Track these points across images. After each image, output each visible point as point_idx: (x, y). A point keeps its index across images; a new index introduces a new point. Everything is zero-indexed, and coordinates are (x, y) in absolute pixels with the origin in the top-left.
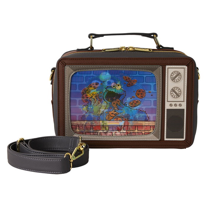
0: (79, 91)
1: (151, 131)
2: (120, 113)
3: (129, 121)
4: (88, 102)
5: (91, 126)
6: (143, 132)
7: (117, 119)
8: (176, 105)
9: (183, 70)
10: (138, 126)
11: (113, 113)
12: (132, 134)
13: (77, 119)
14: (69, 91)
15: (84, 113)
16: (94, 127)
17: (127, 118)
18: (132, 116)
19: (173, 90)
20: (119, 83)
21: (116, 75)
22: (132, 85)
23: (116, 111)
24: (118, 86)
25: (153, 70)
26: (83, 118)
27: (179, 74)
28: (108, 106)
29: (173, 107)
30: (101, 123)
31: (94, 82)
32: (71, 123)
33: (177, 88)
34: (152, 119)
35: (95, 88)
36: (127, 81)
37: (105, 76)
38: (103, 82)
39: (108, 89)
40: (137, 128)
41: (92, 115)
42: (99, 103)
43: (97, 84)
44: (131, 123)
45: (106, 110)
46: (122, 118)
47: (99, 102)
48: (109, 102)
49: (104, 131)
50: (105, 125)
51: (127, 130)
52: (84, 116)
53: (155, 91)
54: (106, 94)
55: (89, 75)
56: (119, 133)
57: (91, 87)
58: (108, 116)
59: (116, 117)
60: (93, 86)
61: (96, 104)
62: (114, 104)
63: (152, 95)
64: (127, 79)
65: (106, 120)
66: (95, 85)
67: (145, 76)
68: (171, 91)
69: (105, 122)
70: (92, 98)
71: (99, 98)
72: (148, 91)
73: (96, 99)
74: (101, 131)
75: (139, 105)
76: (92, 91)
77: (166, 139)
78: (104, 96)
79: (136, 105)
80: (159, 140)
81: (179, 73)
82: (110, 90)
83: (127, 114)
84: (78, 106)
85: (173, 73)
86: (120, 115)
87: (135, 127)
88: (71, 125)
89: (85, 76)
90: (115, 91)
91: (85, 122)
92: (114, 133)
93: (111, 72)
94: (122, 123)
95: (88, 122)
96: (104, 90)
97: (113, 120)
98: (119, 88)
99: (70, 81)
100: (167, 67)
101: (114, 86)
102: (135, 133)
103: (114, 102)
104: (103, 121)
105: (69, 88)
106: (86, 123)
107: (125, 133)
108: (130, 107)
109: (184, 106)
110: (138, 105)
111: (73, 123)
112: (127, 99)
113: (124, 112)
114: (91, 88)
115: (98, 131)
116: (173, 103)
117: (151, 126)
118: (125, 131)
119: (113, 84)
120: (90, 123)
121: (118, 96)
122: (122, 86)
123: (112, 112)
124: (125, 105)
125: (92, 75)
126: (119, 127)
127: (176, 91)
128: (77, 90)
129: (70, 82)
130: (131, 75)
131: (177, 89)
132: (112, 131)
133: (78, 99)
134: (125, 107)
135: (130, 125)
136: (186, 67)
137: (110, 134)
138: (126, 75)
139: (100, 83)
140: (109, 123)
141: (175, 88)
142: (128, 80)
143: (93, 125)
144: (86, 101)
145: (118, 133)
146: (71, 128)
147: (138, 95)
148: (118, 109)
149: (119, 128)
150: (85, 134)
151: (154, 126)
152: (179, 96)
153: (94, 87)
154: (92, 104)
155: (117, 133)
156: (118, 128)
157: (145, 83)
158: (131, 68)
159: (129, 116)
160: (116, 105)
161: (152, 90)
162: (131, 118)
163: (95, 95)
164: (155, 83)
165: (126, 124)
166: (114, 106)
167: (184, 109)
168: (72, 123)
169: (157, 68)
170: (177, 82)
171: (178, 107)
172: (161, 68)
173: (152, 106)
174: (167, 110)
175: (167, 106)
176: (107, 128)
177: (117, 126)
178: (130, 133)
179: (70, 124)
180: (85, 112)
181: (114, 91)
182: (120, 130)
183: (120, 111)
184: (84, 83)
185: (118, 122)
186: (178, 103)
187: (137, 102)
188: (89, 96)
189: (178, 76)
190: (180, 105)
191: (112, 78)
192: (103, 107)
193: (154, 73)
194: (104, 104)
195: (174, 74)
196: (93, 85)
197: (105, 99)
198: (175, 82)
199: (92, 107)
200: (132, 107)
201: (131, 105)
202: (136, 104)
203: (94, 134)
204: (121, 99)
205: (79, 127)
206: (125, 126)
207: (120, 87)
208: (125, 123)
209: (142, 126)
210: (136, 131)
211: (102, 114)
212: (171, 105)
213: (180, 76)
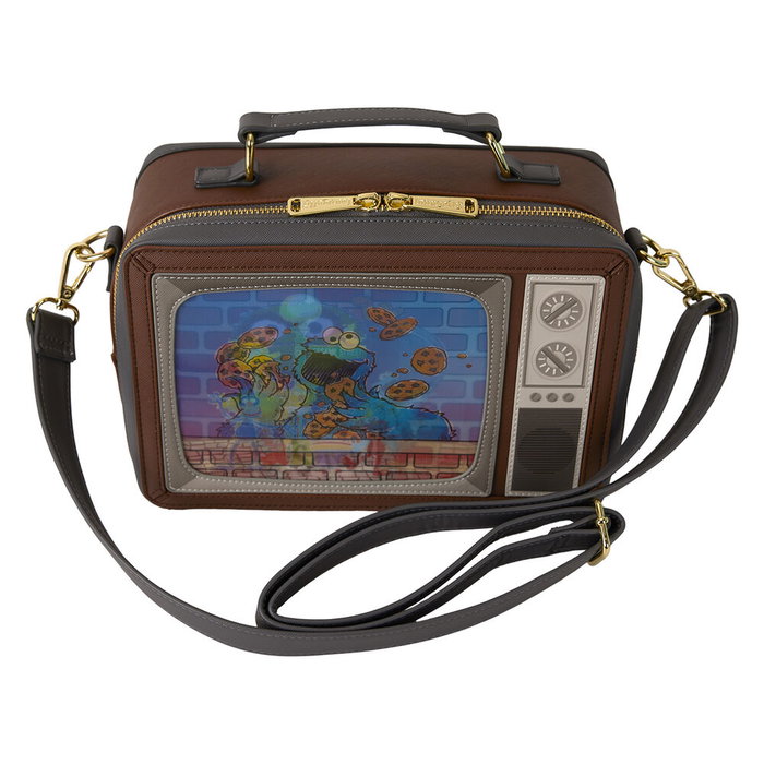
0: (209, 352)
1: (463, 469)
2: (355, 418)
3: (385, 439)
4: (239, 385)
5: (252, 452)
6: (434, 473)
7: (345, 434)
8: (552, 397)
9: (589, 290)
10: (415, 454)
11: (328, 419)
12: (395, 476)
13: (205, 433)
14: (172, 352)
15: (228, 417)
16: (262, 455)
17: (379, 432)
18: (398, 425)
19: (546, 352)
20: (350, 329)
21: (341, 305)
22: (400, 334)
23: (340, 411)
24: (349, 337)
25: (478, 289)
26: (223, 431)
27: (571, 303)
28: (313, 398)
29: (544, 404)
30: (288, 445)
31: (262, 325)
32: (184, 445)
33: (562, 345)
34: (464, 434)
35: (263, 343)
36: (382, 324)
37: (301, 307)
38: (292, 326)
39: (312, 347)
40: (411, 460)
41: (255, 422)
42: (278, 389)
43: (270, 331)
44: (391, 446)
45: (307, 410)
46: (361, 432)
47: (280, 385)
48: (314, 387)
49: (299, 468)
50: (300, 450)
51: (376, 466)
52: (227, 425)
53: (482, 354)
54: (303, 361)
55: (240, 304)
56: (351, 474)
57: (251, 340)
58: (313, 426)
59: (340, 428)
60: (257, 337)
61: (268, 391)
62: (333, 390)
63: (469, 366)
64: (380, 317)
65: (305, 437)
66: (263, 335)
67: (446, 307)
68: (539, 355)
69: (302, 442)
70: (254, 372)
71: (280, 375)
72: (456, 354)
73: (268, 378)
74: (288, 468)
75: (422, 394)
76: (254, 354)
77: (509, 492)
78: (299, 369)
79: (410, 395)
80: (486, 495)
81: (575, 301)
82: (318, 349)
83: (377, 419)
84: (204, 395)
85: (549, 299)
86: (353, 422)
87: (405, 457)
88: (184, 450)
89: (225, 306)
90: (338, 353)
91: (233, 441)
92: (332, 474)
93: (320, 295)
94: (361, 446)
95: (241, 442)
96: (298, 351)
97: (329, 436)
98: (349, 346)
99: (172, 321)
100: (531, 278)
101: (333, 339)
102: (406, 473)
103: (334, 385)
104: (294, 439)
105: (171, 342)
106: (236, 445)
107: (371, 475)
108: (391, 401)
109: (582, 401)
110: (417, 396)
111: (191, 445)
112: (381, 377)
113: (368, 414)
114: (250, 343)
115: (277, 468)
116: (544, 392)
117: (460, 455)
118: (371, 469)
119: (328, 333)
120: (248, 444)
121: (347, 368)
122: (362, 339)
123: (326, 415)
124: (373, 393)
125: (253, 302)
126: (349, 456)
127: (559, 355)
128: (202, 349)
129: (172, 326)
130: (395, 305)
131: (560, 350)
132: (326, 468)
133: (204, 377)
134: (372, 400)
135: (387, 451)
136: (600, 281)
137: (320, 475)
138: (376, 305)
139: (282, 328)
140: (313, 446)
141: (553, 345)
142: (384, 320)
143: (259, 449)
144: (235, 381)
145: (346, 473)
146: (182, 458)
147: (421, 363)
148: (348, 407)
149: (349, 461)
150: (234, 474)
151: (470, 457)
152: (566, 371)
153: (260, 341)
154: (256, 390)
155: (342, 474)
156: (346, 458)
157: (445, 329)
158: (394, 283)
159: (386, 427)
160: (341, 394)
161: (472, 351)
162: (391, 430)
163: (266, 365)
164: (481, 330)
165: (375, 449)
166: (335, 396)
167: (581, 410)
168: (186, 443)
169: (494, 283)
170: (563, 325)
171: (560, 404)
172: (507, 282)
173: (469, 398)
174: (520, 410)
175: (522, 400)
176: (309, 459)
177: (343, 454)
178: (388, 473)
179: (180, 449)
180: (232, 414)
181: (332, 352)
182: (355, 466)
183: (353, 411)
184: (225, 327)
185: (346, 442)
186: (561, 393)
187: (415, 385)
188: (243, 366)
189: (569, 310)
190: (569, 398)
191: (325, 314)
192: (297, 399)
193: (480, 298)
194: (298, 391)
195: (553, 304)
196: (258, 333)
197: (300, 376)
198: (555, 326)
199: (254, 401)
200: (395, 399)
201: (394, 395)
202: (411, 392)
203: (265, 474)
204: (357, 375)
205: (210, 455)
206: (369, 453)
207: (354, 341)
208: (370, 446)
209: (430, 455)
210: (410, 468)
211: (290, 419)
212: (535, 398)
213: (575, 309)
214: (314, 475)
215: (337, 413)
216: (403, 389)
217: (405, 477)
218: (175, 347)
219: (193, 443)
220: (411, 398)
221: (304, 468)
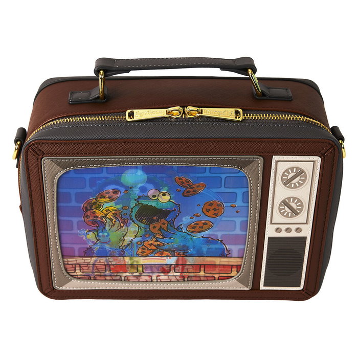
0: (78, 205)
1: (234, 273)
2: (168, 244)
3: (186, 256)
4: (98, 225)
5: (105, 265)
6: (217, 276)
7: (162, 254)
8: (288, 230)
9: (311, 165)
10: (205, 265)
11: (152, 244)
12: (194, 279)
13: (77, 254)
14: (55, 205)
15: (91, 244)
16: (112, 267)
17: (183, 252)
18: (194, 248)
19: (285, 203)
20: (164, 190)
21: (159, 175)
22: (195, 192)
23: (159, 240)
24: (164, 195)
25: (243, 165)
26: (88, 253)
27: (300, 173)
28: (142, 232)
29: (283, 234)
30: (127, 260)
31: (111, 188)
32: (63, 261)
33: (294, 199)
34: (235, 253)
35: (111, 199)
36: (184, 186)
37: (134, 177)
38: (129, 188)
39: (142, 201)
40: (202, 269)
41: (107, 247)
42: (121, 227)
43: (116, 192)
44: (190, 261)
45: (138, 239)
46: (172, 252)
47: (122, 225)
48: (143, 225)
49: (135, 274)
50: (135, 263)
51: (181, 273)
52: (90, 249)
53: (246, 204)
54: (136, 210)
55: (97, 176)
56: (166, 277)
57: (104, 198)
58: (143, 249)
59: (159, 251)
60: (108, 195)
61: (115, 228)
62: (154, 227)
63: (238, 212)
64: (183, 183)
65: (138, 255)
66: (111, 194)
67: (223, 176)
68: (280, 205)
69: (136, 259)
70: (106, 216)
71: (122, 218)
72: (229, 204)
73: (114, 220)
74: (128, 274)
75: (209, 229)
76: (106, 206)
77: (262, 287)
78: (133, 215)
79: (201, 229)
80: (248, 289)
81: (302, 172)
82: (145, 202)
83: (182, 245)
84: (75, 231)
85: (287, 171)
86: (167, 247)
87: (199, 267)
88: (64, 264)
89: (88, 177)
90: (157, 204)
91: (94, 259)
92: (154, 278)
93: (146, 170)
94: (172, 261)
95: (99, 259)
96: (133, 204)
97: (151, 255)
98: (164, 200)
99: (55, 186)
100: (275, 158)
101: (154, 196)
102: (200, 276)
103: (155, 224)
104: (131, 257)
105: (55, 199)
106: (96, 261)
107: (178, 278)
108: (190, 233)
109: (307, 232)
110: (206, 230)
111: (68, 261)
112: (184, 219)
113: (176, 241)
114: (103, 199)
115: (121, 274)
116: (284, 227)
117: (232, 265)
118: (179, 274)
119: (151, 193)
120: (103, 260)
121: (163, 213)
122: (172, 196)
123: (150, 243)
124: (179, 229)
125: (104, 174)
126: (164, 267)
127: (293, 205)
128: (73, 203)
129: (55, 190)
130: (191, 175)
131: (293, 201)
132: (151, 274)
133: (75, 220)
134: (179, 233)
135: (188, 263)
136: (318, 160)
137: (147, 278)
138: (180, 175)
139: (122, 190)
140: (142, 261)
141: (289, 198)
142: (186, 184)
143: (110, 263)
144: (94, 222)
145: (163, 277)
146: (63, 269)
147: (208, 210)
148: (164, 237)
149: (165, 270)
150: (95, 279)
151: (238, 267)
152: (297, 214)
153: (109, 198)
154: (107, 228)
155: (161, 278)
156: (163, 268)
157: (223, 189)
158: (191, 162)
159: (187, 250)
160: (159, 230)
161: (239, 203)
162: (191, 251)
163: (113, 212)
164: (245, 190)
165: (180, 262)
166: (156, 231)
167: (306, 238)
168: (66, 260)
169: (253, 161)
170: (295, 187)
171: (293, 234)
172: (260, 161)
173: (238, 231)
174: (269, 238)
175: (270, 232)
176: (140, 269)
177: (161, 265)
178: (189, 277)
179: (62, 263)
180: (93, 242)
181: (154, 204)
182: (168, 272)
183: (167, 240)
184: (88, 189)
185: (163, 258)
186: (293, 227)
187: (205, 224)
188: (99, 213)
189: (299, 177)
190: (299, 230)
191: (149, 181)
192: (132, 233)
193: (245, 171)
194: (133, 228)
195: (289, 173)
196: (108, 193)
197: (134, 219)
198: (290, 187)
199: (106, 234)
200: (192, 232)
201: (192, 230)
202: (202, 227)
203: (114, 278)
204: (169, 218)
205: (80, 267)
206: (177, 265)
207: (167, 198)
208: (177, 261)
209: (214, 266)
210: (202, 273)
211: (129, 245)
212: (278, 230)
213: (303, 176)
214: (143, 278)
215: (157, 241)
216: (198, 226)
217: (198, 279)
218: (57, 202)
219: (69, 260)
220: (202, 231)
221: (137, 274)
